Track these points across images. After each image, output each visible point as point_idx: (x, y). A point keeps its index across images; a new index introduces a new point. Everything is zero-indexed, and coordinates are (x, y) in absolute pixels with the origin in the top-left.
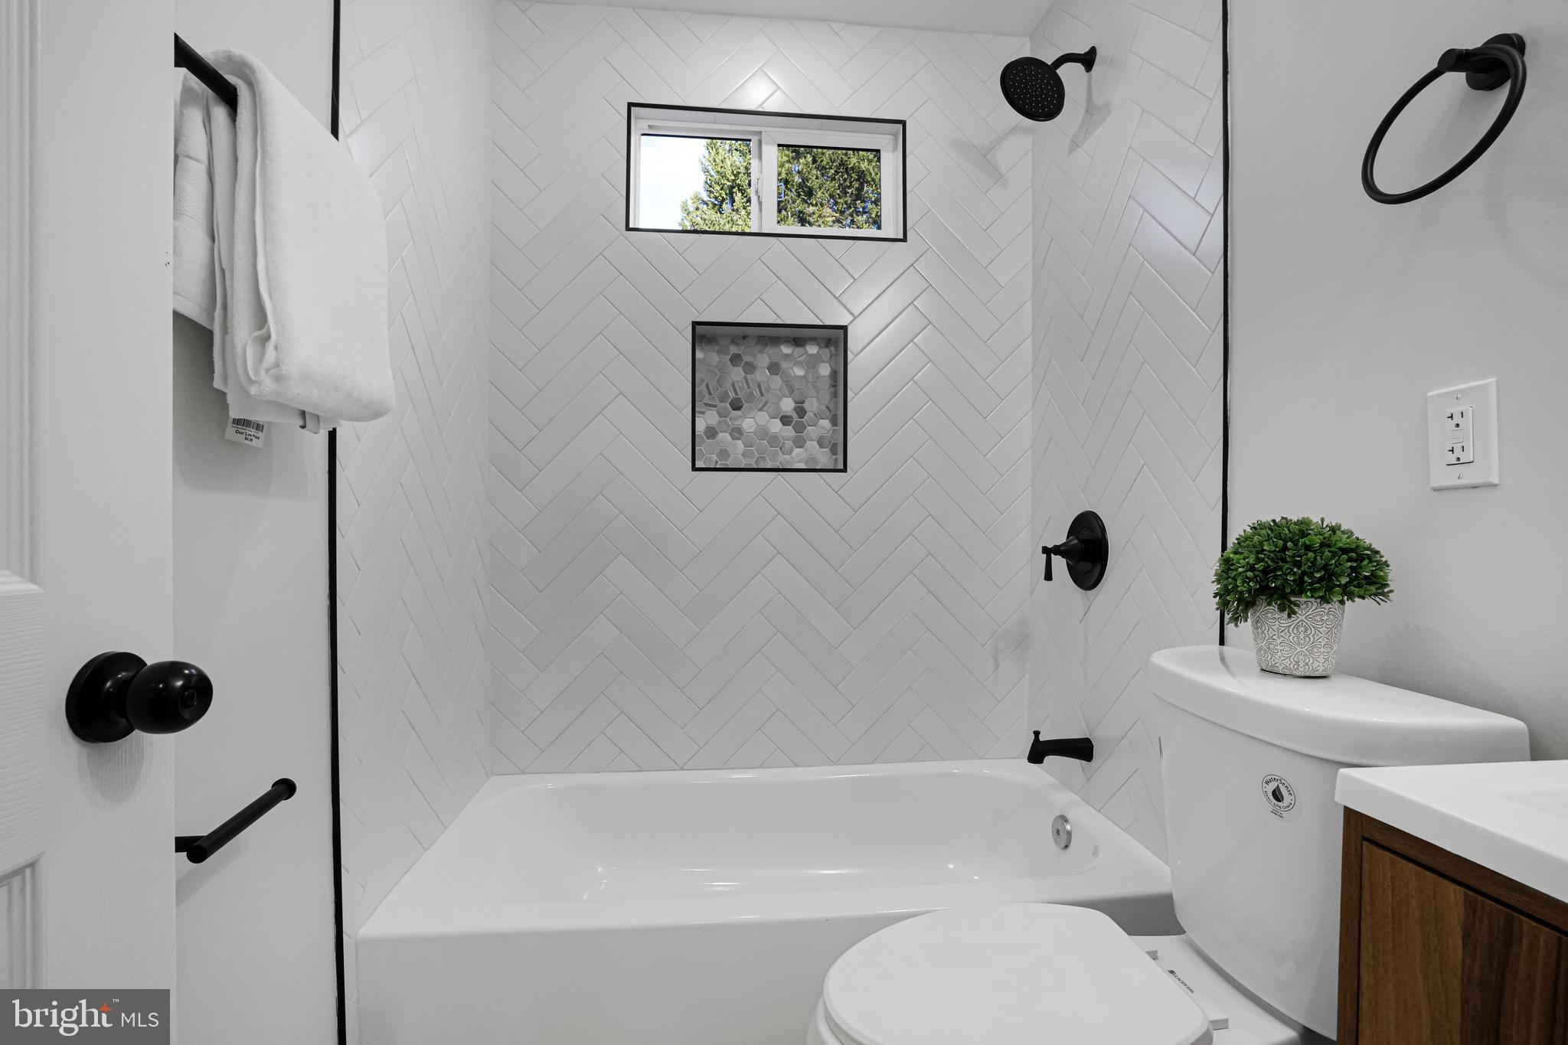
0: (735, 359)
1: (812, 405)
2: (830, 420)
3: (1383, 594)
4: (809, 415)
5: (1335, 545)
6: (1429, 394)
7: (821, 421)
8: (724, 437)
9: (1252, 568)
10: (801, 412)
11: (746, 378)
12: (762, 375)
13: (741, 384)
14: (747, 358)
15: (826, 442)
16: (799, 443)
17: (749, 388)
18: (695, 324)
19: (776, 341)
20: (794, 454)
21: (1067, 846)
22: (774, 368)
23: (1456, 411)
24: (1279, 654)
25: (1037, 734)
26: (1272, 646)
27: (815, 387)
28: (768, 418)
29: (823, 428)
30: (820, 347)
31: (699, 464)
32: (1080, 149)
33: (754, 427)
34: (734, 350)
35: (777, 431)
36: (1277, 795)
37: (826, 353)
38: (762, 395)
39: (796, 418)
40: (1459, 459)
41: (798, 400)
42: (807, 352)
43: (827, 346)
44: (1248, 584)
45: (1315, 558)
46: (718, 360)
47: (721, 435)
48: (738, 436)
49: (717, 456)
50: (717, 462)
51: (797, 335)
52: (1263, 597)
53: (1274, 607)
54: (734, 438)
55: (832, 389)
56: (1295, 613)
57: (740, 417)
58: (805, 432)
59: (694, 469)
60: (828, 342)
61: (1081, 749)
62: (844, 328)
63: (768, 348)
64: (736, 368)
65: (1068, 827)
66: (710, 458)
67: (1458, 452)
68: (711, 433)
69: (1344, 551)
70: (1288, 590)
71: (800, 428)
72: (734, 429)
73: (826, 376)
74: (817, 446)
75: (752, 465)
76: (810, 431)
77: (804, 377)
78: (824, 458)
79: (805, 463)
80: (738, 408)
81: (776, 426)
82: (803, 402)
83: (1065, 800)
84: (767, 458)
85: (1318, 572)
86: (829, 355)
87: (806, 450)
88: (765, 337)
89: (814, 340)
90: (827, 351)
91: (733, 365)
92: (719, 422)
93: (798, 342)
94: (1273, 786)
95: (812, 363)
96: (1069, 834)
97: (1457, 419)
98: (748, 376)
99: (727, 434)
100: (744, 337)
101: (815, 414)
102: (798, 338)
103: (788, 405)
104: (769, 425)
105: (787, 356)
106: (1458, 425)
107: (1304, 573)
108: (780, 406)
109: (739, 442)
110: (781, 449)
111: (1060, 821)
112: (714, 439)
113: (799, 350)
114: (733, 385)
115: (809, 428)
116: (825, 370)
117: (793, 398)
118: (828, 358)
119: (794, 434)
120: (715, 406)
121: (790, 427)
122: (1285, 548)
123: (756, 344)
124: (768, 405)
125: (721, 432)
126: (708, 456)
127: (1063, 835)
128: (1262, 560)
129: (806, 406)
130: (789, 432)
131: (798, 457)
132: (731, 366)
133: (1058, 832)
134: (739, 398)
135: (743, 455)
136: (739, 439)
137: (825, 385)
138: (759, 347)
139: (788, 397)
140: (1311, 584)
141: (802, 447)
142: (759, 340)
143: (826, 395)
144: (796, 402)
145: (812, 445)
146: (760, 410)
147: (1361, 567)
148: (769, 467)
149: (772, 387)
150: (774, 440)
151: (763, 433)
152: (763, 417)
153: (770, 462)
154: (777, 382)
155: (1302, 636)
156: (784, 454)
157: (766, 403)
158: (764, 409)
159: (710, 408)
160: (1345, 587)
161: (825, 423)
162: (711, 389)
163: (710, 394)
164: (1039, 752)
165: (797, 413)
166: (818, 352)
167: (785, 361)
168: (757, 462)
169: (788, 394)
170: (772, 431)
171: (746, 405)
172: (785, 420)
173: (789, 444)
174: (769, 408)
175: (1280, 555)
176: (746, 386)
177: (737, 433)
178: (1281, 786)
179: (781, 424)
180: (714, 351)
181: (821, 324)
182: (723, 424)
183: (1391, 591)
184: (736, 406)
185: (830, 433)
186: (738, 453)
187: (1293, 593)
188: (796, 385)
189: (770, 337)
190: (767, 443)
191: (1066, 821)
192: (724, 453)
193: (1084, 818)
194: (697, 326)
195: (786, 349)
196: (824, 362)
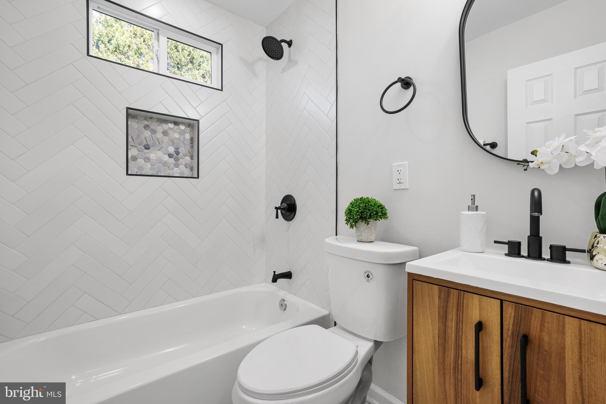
0: (146, 127)
1: (182, 150)
2: (190, 157)
3: (386, 218)
4: (181, 154)
5: (377, 204)
6: (393, 164)
7: (186, 157)
8: (141, 161)
9: (358, 212)
10: (177, 153)
11: (152, 136)
12: (159, 135)
13: (149, 138)
14: (152, 127)
15: (189, 166)
16: (177, 166)
17: (153, 140)
18: (128, 109)
19: (166, 122)
20: (174, 170)
21: (285, 309)
22: (165, 133)
23: (399, 169)
24: (364, 236)
25: (274, 272)
26: (361, 234)
27: (184, 143)
28: (162, 154)
29: (187, 160)
30: (186, 127)
31: (129, 173)
32: (285, 73)
33: (156, 158)
34: (146, 123)
35: (166, 160)
36: (368, 276)
37: (188, 129)
38: (159, 144)
39: (175, 155)
40: (400, 182)
41: (176, 148)
42: (180, 128)
43: (189, 127)
44: (357, 216)
45: (373, 208)
46: (138, 126)
47: (139, 160)
48: (148, 161)
49: (137, 169)
50: (137, 172)
51: (177, 121)
52: (360, 220)
53: (364, 223)
54: (146, 162)
55: (191, 145)
56: (369, 224)
57: (149, 153)
58: (179, 161)
59: (127, 174)
60: (189, 126)
61: (288, 275)
62: (198, 121)
63: (162, 124)
64: (147, 131)
65: (285, 303)
66: (133, 170)
67: (400, 180)
68: (135, 159)
69: (379, 206)
70: (368, 218)
71: (177, 160)
72: (146, 158)
73: (188, 139)
74: (185, 168)
75: (155, 174)
76: (181, 161)
77: (179, 138)
78: (187, 173)
79: (179, 174)
80: (148, 149)
81: (166, 158)
82: (178, 149)
83: (282, 294)
84: (162, 171)
85: (374, 212)
86: (189, 130)
87: (179, 169)
88: (161, 119)
89: (183, 123)
90: (189, 129)
91: (145, 130)
92: (138, 154)
93: (176, 123)
94: (367, 274)
95: (182, 133)
96: (286, 305)
97: (399, 171)
98: (153, 135)
99: (142, 160)
100: (151, 118)
101: (183, 154)
102: (176, 122)
103: (171, 150)
104: (162, 157)
105: (171, 128)
106: (400, 173)
107: (371, 213)
108: (167, 149)
109: (148, 164)
110: (168, 168)
111: (283, 301)
112: (136, 161)
113: (176, 127)
114: (145, 138)
115: (181, 160)
116: (188, 136)
117: (174, 147)
118: (189, 132)
119: (174, 162)
120: (136, 147)
121: (172, 159)
122: (366, 206)
123: (157, 122)
124: (162, 148)
125: (139, 159)
126: (133, 169)
127: (283, 305)
128: (360, 209)
129: (180, 150)
130: (172, 160)
131: (176, 172)
132: (144, 130)
133: (282, 305)
134: (148, 144)
135: (150, 169)
136: (149, 162)
137: (188, 142)
138: (158, 123)
139: (171, 146)
140: (373, 216)
141: (178, 167)
142: (158, 120)
143: (188, 146)
144: (175, 149)
145: (182, 167)
146: (159, 150)
147: (383, 211)
148: (162, 175)
149: (164, 141)
150: (165, 164)
151: (160, 161)
152: (160, 154)
153: (163, 173)
154: (166, 139)
155: (369, 230)
156: (169, 170)
157: (161, 148)
158: (161, 150)
159: (133, 147)
160: (380, 216)
161: (188, 158)
162: (134, 139)
163: (134, 141)
164: (275, 279)
165: (176, 153)
166: (185, 129)
167: (170, 130)
168: (157, 173)
169: (172, 145)
170: (164, 160)
171: (151, 148)
172: (170, 156)
173: (172, 166)
174: (163, 150)
175: (365, 208)
176: (152, 140)
177: (147, 159)
178: (369, 273)
179: (169, 157)
180: (136, 122)
181: (188, 118)
182: (140, 155)
183: (388, 217)
184: (147, 147)
185: (190, 162)
186: (147, 169)
187: (369, 218)
188: (175, 142)
189: (163, 120)
190: (162, 165)
191: (284, 301)
192: (140, 168)
193: (290, 298)
194: (129, 110)
195: (171, 126)
196: (187, 133)
